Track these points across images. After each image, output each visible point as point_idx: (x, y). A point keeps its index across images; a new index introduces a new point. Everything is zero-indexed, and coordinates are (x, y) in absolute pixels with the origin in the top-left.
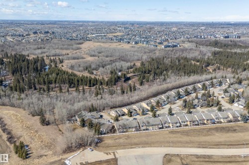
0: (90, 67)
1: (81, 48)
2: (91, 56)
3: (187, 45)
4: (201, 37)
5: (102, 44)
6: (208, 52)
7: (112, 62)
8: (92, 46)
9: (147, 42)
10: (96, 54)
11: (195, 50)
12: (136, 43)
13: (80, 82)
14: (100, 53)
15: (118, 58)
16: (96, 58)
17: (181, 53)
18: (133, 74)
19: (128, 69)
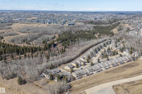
0: (26, 39)
1: (12, 28)
2: (23, 33)
3: (79, 24)
4: (83, 19)
5: (27, 25)
6: (91, 27)
7: (40, 35)
8: (20, 26)
9: (56, 22)
10: (26, 31)
11: (85, 26)
12: (50, 23)
13: (25, 50)
14: (28, 30)
15: (43, 33)
16: (27, 34)
17: (78, 28)
18: (57, 42)
19: (52, 39)
